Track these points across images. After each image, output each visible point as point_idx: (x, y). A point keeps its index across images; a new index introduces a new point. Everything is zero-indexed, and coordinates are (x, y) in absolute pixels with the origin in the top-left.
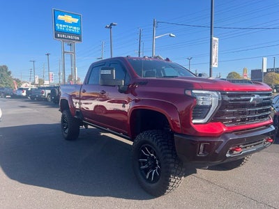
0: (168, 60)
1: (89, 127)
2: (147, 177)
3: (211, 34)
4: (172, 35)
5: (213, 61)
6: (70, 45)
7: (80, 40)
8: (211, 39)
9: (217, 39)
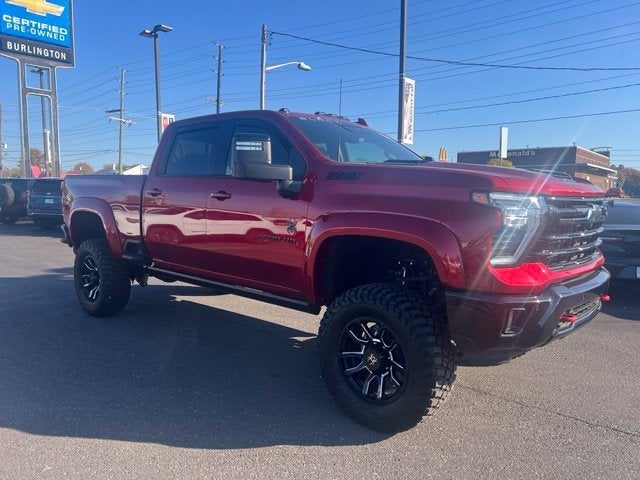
0: (361, 122)
1: (152, 281)
2: (366, 392)
3: (401, 71)
4: (303, 65)
5: (405, 130)
6: (40, 71)
7: (69, 61)
8: (401, 82)
9: (413, 82)
